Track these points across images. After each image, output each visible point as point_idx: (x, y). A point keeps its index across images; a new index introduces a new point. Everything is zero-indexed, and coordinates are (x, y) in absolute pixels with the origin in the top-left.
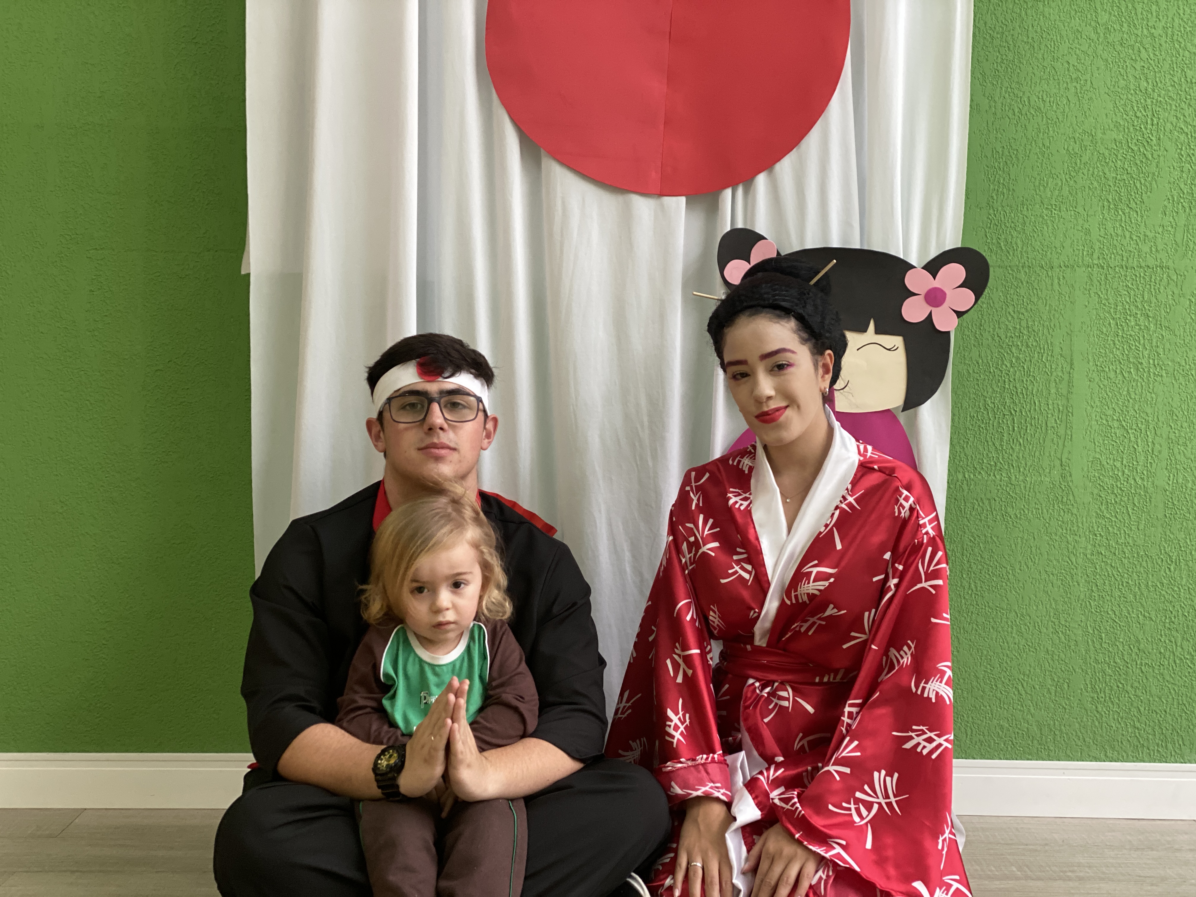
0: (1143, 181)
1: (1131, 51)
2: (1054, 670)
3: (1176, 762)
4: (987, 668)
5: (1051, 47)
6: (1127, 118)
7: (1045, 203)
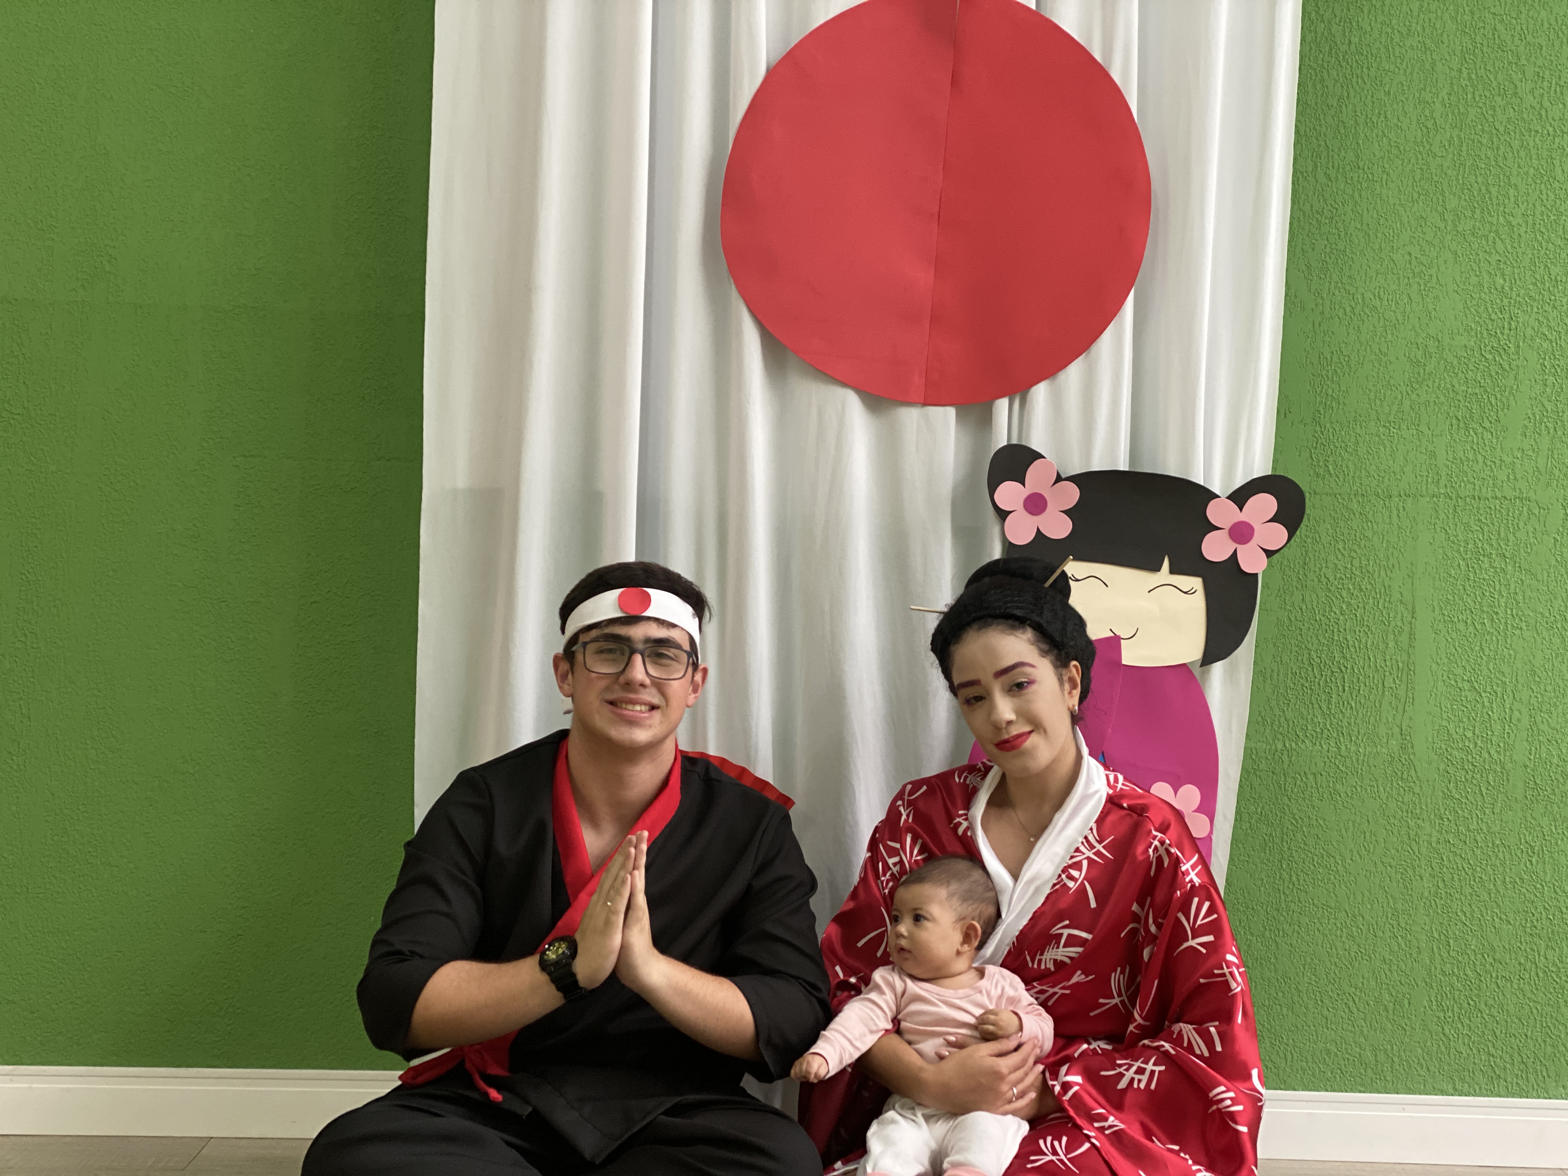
0: (1499, 396)
1: (1484, 242)
2: (1392, 983)
3: (1539, 1097)
4: (1310, 979)
5: (1390, 236)
6: (1480, 321)
7: (1382, 419)
